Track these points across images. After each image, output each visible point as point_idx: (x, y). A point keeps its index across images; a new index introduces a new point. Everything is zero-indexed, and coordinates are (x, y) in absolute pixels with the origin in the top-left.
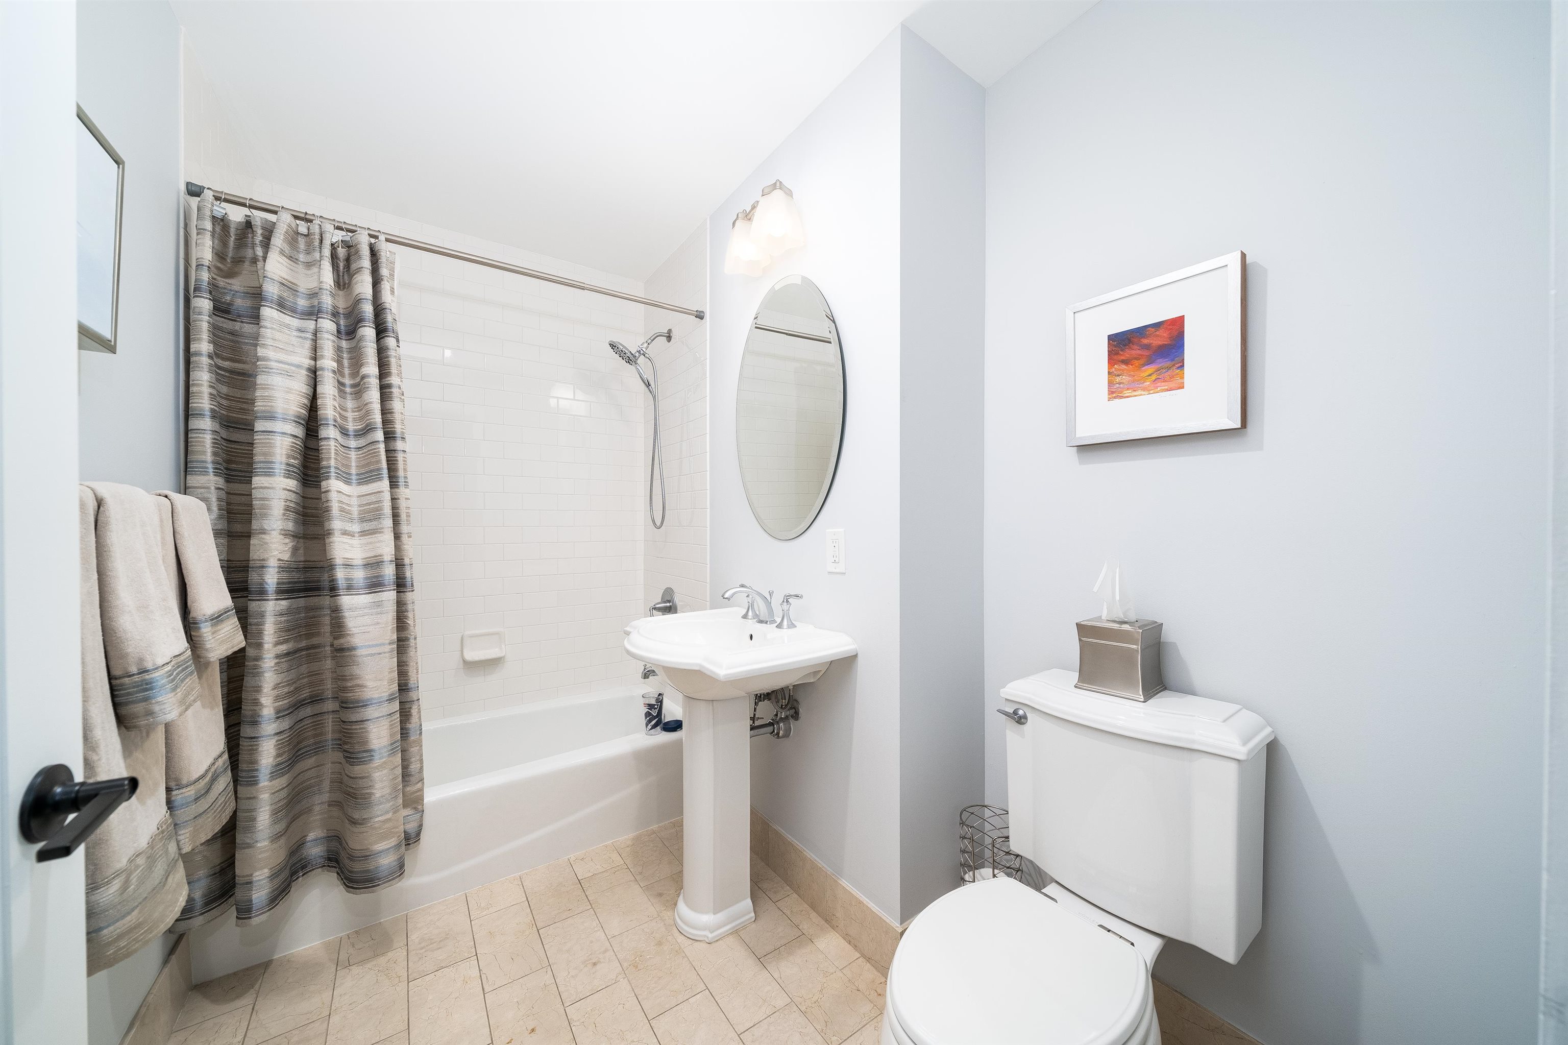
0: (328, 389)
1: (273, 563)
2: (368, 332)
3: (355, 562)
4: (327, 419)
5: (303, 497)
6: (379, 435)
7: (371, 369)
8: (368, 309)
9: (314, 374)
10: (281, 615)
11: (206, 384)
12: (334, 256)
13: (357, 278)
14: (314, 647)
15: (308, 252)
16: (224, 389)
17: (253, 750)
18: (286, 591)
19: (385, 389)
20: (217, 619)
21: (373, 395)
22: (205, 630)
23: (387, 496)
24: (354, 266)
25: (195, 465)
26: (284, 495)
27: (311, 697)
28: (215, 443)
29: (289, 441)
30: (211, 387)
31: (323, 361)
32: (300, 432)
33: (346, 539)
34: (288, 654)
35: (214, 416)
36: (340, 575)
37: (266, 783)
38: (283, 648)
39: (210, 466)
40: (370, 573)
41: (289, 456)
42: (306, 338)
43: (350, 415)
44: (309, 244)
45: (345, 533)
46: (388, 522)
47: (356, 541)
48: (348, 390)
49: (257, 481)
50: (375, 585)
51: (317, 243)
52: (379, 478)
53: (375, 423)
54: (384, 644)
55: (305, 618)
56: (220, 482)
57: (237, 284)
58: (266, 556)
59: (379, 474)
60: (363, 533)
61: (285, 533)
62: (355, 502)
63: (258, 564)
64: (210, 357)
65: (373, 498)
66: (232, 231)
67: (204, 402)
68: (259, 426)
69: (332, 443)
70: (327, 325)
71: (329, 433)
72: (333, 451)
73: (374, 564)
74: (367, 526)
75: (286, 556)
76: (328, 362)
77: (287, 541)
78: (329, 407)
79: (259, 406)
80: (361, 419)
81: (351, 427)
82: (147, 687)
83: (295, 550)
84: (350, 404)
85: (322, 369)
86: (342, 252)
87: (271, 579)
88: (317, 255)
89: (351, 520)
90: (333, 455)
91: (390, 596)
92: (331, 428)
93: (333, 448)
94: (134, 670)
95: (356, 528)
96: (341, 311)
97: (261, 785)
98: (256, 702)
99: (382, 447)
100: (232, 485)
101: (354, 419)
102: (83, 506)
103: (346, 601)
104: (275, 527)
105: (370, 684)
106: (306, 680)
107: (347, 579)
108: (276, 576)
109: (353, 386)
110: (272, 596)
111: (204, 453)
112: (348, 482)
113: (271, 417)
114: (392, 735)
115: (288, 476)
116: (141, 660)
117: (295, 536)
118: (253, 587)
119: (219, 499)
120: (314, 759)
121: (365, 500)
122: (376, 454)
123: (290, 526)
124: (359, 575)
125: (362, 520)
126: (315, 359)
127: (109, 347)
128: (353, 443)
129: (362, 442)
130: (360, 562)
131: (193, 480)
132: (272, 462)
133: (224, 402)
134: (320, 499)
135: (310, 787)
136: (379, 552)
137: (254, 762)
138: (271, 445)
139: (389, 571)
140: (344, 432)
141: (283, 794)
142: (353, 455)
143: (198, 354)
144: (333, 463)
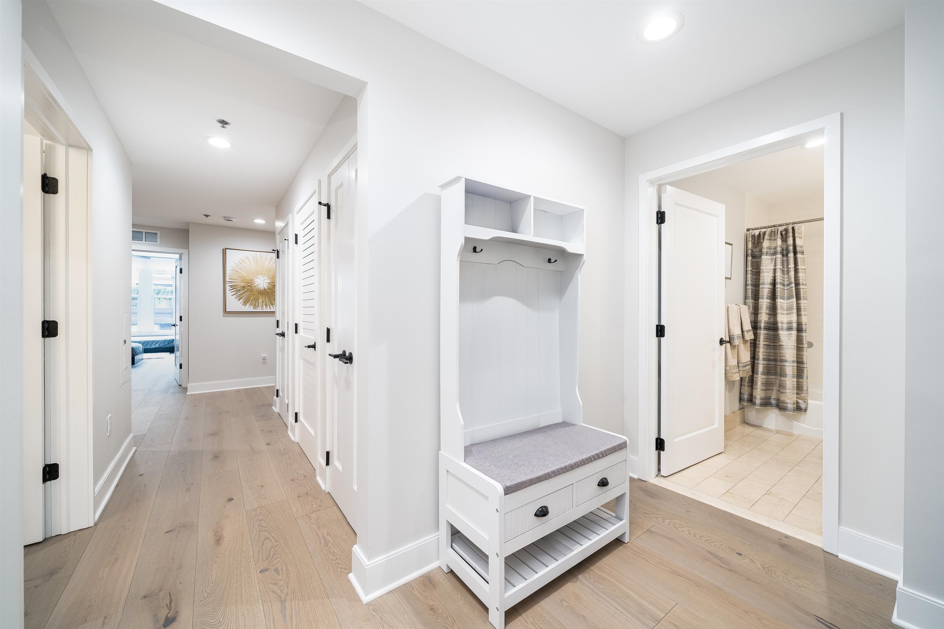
0: (779, 274)
1: (763, 321)
2: (791, 255)
3: (784, 322)
4: (778, 282)
5: (773, 304)
6: (793, 285)
7: (792, 265)
8: (791, 248)
9: (775, 270)
10: (765, 334)
11: (750, 278)
12: (781, 234)
13: (788, 239)
14: (775, 346)
15: (774, 236)
16: (754, 277)
17: (758, 367)
18: (766, 328)
19: (796, 271)
20: (748, 331)
21: (792, 273)
22: (745, 333)
23: (795, 303)
24: (787, 236)
25: (747, 297)
26: (766, 304)
27: (774, 359)
28: (752, 291)
29: (768, 289)
30: (751, 278)
31: (777, 266)
32: (771, 287)
33: (782, 315)
34: (766, 345)
35: (752, 285)
36: (780, 325)
37: (760, 375)
38: (765, 343)
39: (750, 297)
40: (788, 325)
41: (767, 294)
42: (773, 261)
43: (786, 280)
44: (775, 234)
45: (782, 314)
46: (795, 311)
47: (785, 316)
48: (785, 272)
49: (760, 300)
50: (790, 329)
51: (776, 234)
52: (793, 298)
53: (792, 282)
54: (792, 346)
55: (773, 337)
56: (753, 301)
57: (758, 249)
58: (761, 319)
59: (792, 295)
60: (787, 314)
61: (767, 314)
62: (785, 305)
63: (759, 321)
64: (751, 271)
65: (791, 304)
66: (756, 237)
67: (749, 282)
68: (761, 286)
69: (779, 289)
70: (779, 256)
71: (779, 286)
72: (779, 291)
73: (790, 323)
74: (789, 312)
75: (767, 320)
76: (779, 266)
77: (767, 316)
78: (778, 280)
79: (761, 281)
80: (789, 280)
81: (786, 283)
82: (733, 338)
83: (769, 318)
84: (786, 276)
85: (777, 269)
86: (784, 233)
87: (763, 325)
88: (776, 237)
89: (784, 310)
90: (779, 292)
91: (794, 333)
92: (779, 285)
93: (779, 290)
94: (732, 335)
95: (785, 312)
96: (785, 249)
97: (759, 375)
98: (758, 355)
99: (794, 288)
100: (756, 301)
101: (787, 281)
102: (726, 308)
103: (781, 332)
104: (763, 312)
105: (787, 356)
106: (773, 354)
107: (782, 327)
108: (764, 324)
109: (787, 271)
110: (762, 329)
111: (749, 294)
112: (784, 299)
113: (764, 284)
114: (793, 372)
115: (767, 299)
116: (733, 334)
117: (769, 314)
118: (758, 327)
119: (752, 305)
120: (774, 377)
121: (789, 304)
122: (792, 291)
123: (768, 312)
124: (785, 326)
125: (787, 310)
126: (775, 266)
127: (730, 279)
128: (786, 288)
129: (789, 287)
130: (786, 322)
131: (747, 301)
132: (763, 296)
133: (755, 280)
134: (776, 304)
135: (773, 384)
136: (791, 319)
137: (758, 369)
138: (763, 291)
139: (795, 325)
140: (783, 285)
141: (764, 380)
142: (786, 291)
143: (748, 271)
144: (779, 294)
